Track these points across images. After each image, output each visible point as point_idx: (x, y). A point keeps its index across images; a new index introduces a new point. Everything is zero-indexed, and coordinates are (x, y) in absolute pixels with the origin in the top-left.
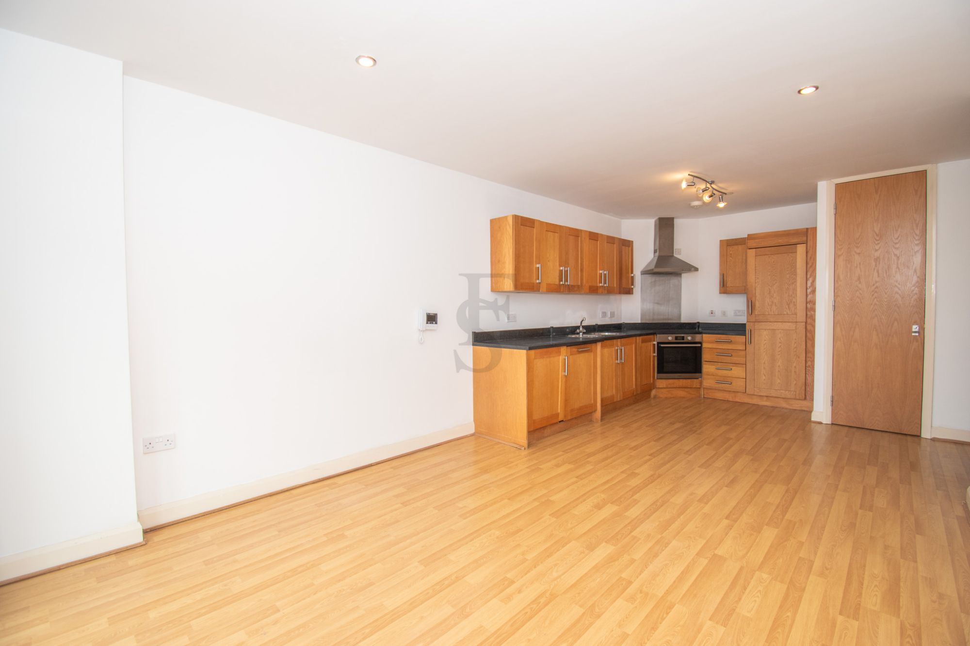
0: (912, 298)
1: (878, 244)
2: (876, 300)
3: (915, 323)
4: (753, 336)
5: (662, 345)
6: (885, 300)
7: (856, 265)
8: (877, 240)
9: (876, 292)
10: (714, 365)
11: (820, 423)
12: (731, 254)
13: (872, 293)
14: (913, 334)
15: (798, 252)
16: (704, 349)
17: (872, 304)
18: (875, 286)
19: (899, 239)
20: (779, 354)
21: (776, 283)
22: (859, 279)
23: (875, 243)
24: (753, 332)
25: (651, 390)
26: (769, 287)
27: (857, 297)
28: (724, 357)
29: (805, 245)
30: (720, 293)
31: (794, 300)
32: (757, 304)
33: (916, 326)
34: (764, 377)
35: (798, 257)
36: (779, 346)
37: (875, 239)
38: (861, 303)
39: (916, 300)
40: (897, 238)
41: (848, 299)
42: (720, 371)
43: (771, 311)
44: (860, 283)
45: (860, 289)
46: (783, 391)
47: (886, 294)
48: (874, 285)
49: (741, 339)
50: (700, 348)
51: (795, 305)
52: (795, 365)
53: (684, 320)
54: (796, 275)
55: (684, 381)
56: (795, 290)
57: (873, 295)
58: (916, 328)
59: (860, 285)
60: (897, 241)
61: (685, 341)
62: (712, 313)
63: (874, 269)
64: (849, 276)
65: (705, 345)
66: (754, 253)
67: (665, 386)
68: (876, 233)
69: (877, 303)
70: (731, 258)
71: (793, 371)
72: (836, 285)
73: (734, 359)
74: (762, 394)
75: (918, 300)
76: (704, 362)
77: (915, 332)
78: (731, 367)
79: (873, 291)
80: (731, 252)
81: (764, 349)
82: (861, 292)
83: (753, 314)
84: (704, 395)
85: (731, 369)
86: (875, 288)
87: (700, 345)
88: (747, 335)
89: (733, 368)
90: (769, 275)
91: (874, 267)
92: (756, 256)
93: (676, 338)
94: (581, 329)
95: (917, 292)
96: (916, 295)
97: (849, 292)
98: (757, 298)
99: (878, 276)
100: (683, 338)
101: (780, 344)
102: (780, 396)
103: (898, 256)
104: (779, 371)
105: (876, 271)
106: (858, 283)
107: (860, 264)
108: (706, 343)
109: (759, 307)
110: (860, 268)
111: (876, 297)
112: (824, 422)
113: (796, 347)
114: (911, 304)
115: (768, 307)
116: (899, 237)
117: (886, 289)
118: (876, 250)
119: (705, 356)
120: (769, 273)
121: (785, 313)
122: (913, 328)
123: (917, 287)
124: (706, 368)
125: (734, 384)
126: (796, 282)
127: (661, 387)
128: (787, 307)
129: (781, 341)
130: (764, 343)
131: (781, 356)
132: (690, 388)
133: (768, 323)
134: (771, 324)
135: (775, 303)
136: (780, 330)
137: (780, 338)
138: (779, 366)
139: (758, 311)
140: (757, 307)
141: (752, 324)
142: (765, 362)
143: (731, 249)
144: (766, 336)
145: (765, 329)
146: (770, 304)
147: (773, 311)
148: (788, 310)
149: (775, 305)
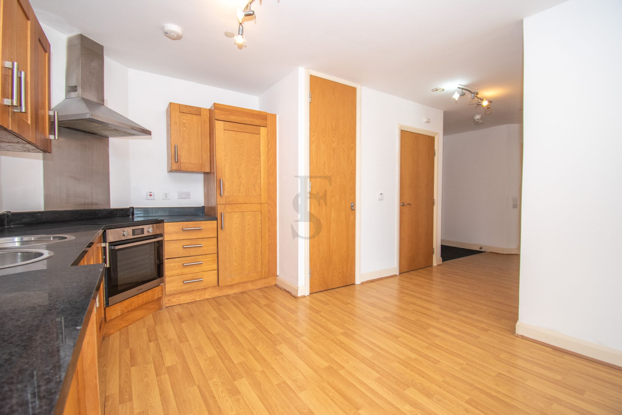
0: (350, 182)
4: (224, 220)
12: (184, 123)
15: (261, 135)
16: (166, 242)
20: (248, 237)
21: (243, 163)
24: (224, 216)
26: (237, 166)
29: (266, 128)
30: (169, 172)
31: (259, 182)
32: (227, 185)
35: (261, 139)
43: (239, 192)
44: (325, 167)
48: (332, 170)
50: (162, 241)
51: (259, 186)
53: (114, 205)
54: (260, 156)
55: (145, 295)
56: (259, 171)
59: (325, 170)
62: (150, 195)
66: (223, 127)
70: (185, 128)
72: (311, 168)
73: (205, 249)
74: (234, 283)
81: (235, 233)
83: (223, 196)
88: (218, 220)
90: (237, 153)
92: (225, 130)
98: (227, 178)
101: (249, 226)
103: (344, 149)
104: (248, 254)
108: (169, 233)
115: (237, 188)
120: (237, 152)
121: (252, 195)
126: (260, 163)
128: (253, 188)
129: (250, 223)
130: (235, 227)
131: (249, 239)
132: (151, 302)
133: (239, 205)
134: (241, 206)
135: (243, 184)
136: (248, 212)
137: (248, 220)
138: (248, 249)
139: (227, 191)
140: (227, 187)
141: (223, 206)
142: (236, 247)
143: (184, 117)
144: (237, 219)
145: (236, 212)
146: (238, 185)
147: (242, 193)
148: (254, 191)
149: (243, 186)
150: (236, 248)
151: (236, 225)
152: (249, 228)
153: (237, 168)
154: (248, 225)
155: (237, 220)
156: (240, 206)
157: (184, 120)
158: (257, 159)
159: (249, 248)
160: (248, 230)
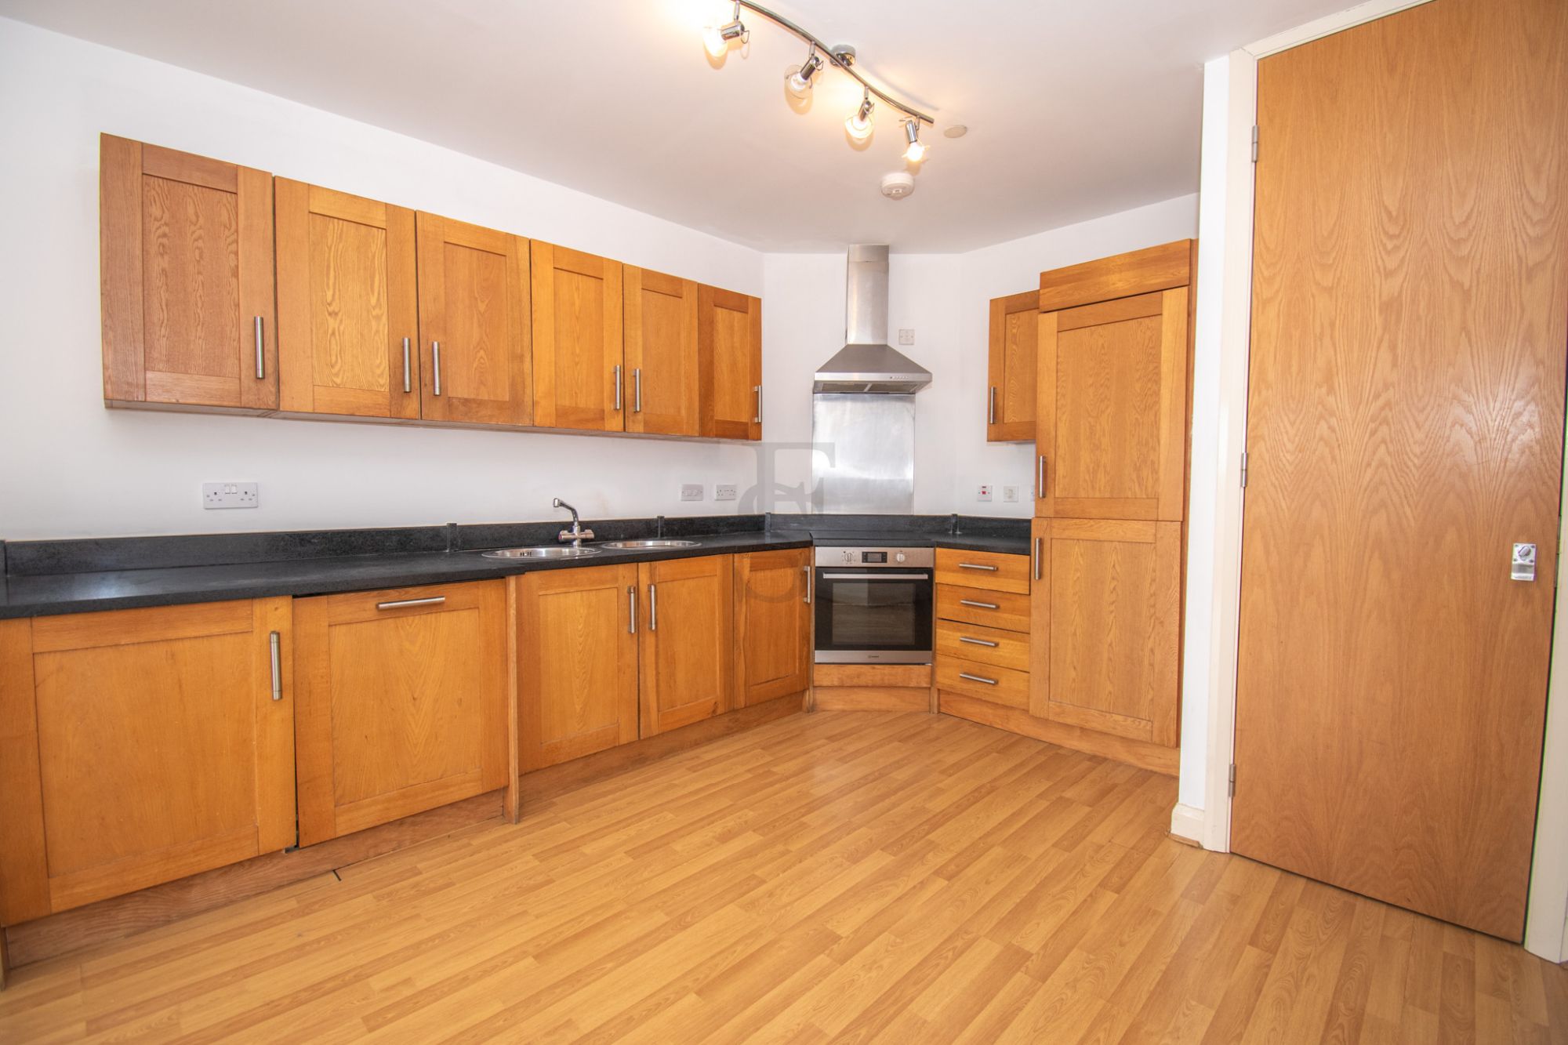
0: (1513, 441)
1: (1397, 248)
2: (1383, 448)
3: (1524, 533)
4: (1047, 557)
5: (826, 576)
6: (1417, 450)
7: (1318, 331)
8: (1391, 237)
9: (1385, 421)
10: (959, 630)
11: (1198, 847)
12: (1014, 335)
13: (1372, 426)
14: (1515, 576)
15: (1165, 313)
16: (939, 587)
17: (1369, 465)
18: (1381, 402)
19: (1471, 224)
20: (1112, 612)
21: (1107, 408)
22: (1328, 379)
23: (1384, 246)
24: (1047, 546)
25: (803, 691)
26: (1090, 419)
27: (1321, 439)
28: (980, 611)
29: (1185, 289)
30: (989, 440)
31: (1152, 456)
32: (1061, 470)
33: (1527, 546)
34: (1073, 674)
35: (1164, 328)
36: (1112, 586)
37: (1386, 233)
38: (1334, 459)
39: (1530, 448)
40: (1465, 223)
41: (1289, 446)
42: (971, 648)
43: (1093, 487)
44: (1331, 390)
45: (1332, 414)
46: (1120, 718)
47: (1418, 427)
48: (1377, 396)
49: (1019, 563)
50: (930, 582)
51: (1155, 471)
52: (1150, 644)
54: (1158, 382)
55: (887, 669)
56: (1156, 424)
57: (1373, 433)
58: (1528, 554)
59: (1331, 399)
60: (1463, 234)
61: (889, 564)
62: (984, 493)
63: (1380, 342)
64: (1294, 369)
65: (940, 577)
66: (1055, 325)
67: (836, 683)
68: (1389, 213)
69: (1388, 460)
70: (1014, 347)
71: (1146, 662)
72: (1255, 402)
73: (1006, 619)
74: (1069, 721)
75: (1537, 449)
76: (939, 622)
77: (1522, 568)
78: (996, 640)
79: (1373, 420)
80: (1015, 331)
81: (1074, 594)
82: (1333, 421)
83: (1050, 496)
84: (939, 705)
85: (997, 645)
86: (1382, 409)
87: (925, 577)
88: (1033, 554)
89: (1002, 642)
90: (1091, 385)
91: (1379, 332)
92: (1058, 332)
93: (865, 557)
94: (576, 529)
95: (1535, 419)
96: (1529, 431)
97: (1293, 424)
98: (1061, 452)
99: (1394, 365)
100: (884, 557)
101: (1114, 583)
102: (1113, 732)
103: (1467, 286)
104: (1110, 659)
105: (1385, 344)
106: (1324, 390)
107: (1332, 325)
108: (944, 570)
109: (1064, 477)
110: (1332, 337)
111: (1384, 441)
112: (1207, 846)
113: (1154, 594)
114: (1511, 465)
115: (1087, 478)
116: (1469, 217)
117: (1422, 411)
118: (1389, 274)
119: (943, 606)
120: (1091, 381)
121: (1129, 495)
122: (1516, 555)
123: (1533, 399)
124: (945, 637)
125: (1003, 684)
126: (1157, 402)
127: (825, 684)
128: (1134, 476)
129: (1118, 574)
130: (1075, 578)
131: (1115, 617)
132: (912, 688)
133: (1086, 521)
134: (1092, 526)
135: (1105, 467)
136: (1114, 543)
137: (1114, 566)
138: (1110, 645)
139: (1061, 486)
140: (1061, 476)
141: (1045, 523)
142: (1075, 630)
143: (1014, 322)
144: (1080, 559)
145: (1078, 540)
146: (1091, 470)
147: (1100, 490)
148: (1136, 484)
149: (1105, 471)
150: (1075, 634)
151: (1079, 574)
152: (1114, 589)
153: (1089, 423)
154: (1113, 578)
155: (1082, 562)
156: (1089, 525)
157: (1014, 328)
158: (1150, 389)
159: (1114, 644)
160: (1112, 592)
